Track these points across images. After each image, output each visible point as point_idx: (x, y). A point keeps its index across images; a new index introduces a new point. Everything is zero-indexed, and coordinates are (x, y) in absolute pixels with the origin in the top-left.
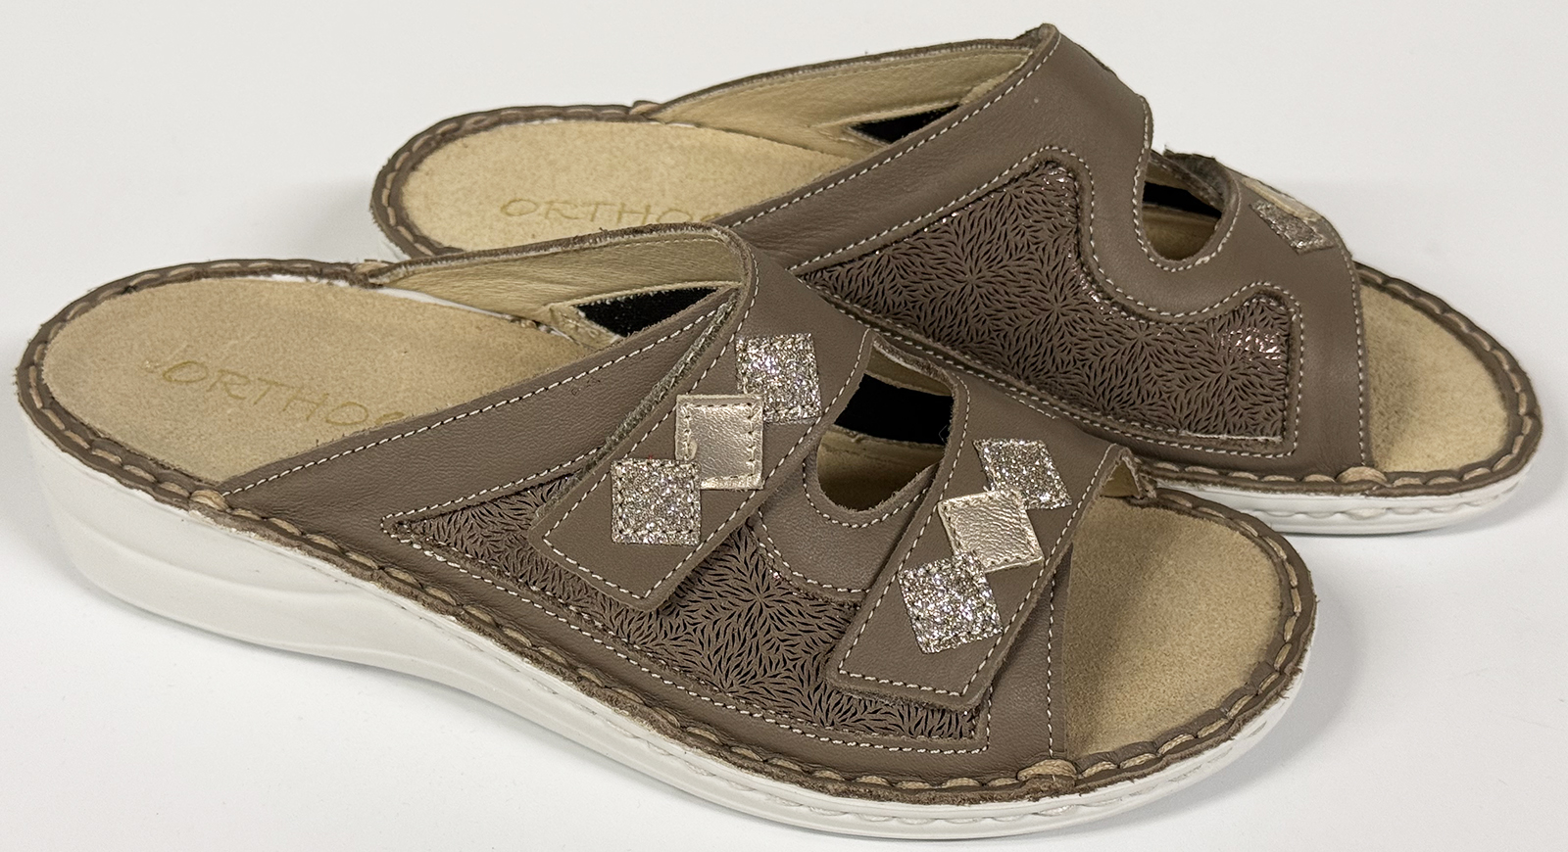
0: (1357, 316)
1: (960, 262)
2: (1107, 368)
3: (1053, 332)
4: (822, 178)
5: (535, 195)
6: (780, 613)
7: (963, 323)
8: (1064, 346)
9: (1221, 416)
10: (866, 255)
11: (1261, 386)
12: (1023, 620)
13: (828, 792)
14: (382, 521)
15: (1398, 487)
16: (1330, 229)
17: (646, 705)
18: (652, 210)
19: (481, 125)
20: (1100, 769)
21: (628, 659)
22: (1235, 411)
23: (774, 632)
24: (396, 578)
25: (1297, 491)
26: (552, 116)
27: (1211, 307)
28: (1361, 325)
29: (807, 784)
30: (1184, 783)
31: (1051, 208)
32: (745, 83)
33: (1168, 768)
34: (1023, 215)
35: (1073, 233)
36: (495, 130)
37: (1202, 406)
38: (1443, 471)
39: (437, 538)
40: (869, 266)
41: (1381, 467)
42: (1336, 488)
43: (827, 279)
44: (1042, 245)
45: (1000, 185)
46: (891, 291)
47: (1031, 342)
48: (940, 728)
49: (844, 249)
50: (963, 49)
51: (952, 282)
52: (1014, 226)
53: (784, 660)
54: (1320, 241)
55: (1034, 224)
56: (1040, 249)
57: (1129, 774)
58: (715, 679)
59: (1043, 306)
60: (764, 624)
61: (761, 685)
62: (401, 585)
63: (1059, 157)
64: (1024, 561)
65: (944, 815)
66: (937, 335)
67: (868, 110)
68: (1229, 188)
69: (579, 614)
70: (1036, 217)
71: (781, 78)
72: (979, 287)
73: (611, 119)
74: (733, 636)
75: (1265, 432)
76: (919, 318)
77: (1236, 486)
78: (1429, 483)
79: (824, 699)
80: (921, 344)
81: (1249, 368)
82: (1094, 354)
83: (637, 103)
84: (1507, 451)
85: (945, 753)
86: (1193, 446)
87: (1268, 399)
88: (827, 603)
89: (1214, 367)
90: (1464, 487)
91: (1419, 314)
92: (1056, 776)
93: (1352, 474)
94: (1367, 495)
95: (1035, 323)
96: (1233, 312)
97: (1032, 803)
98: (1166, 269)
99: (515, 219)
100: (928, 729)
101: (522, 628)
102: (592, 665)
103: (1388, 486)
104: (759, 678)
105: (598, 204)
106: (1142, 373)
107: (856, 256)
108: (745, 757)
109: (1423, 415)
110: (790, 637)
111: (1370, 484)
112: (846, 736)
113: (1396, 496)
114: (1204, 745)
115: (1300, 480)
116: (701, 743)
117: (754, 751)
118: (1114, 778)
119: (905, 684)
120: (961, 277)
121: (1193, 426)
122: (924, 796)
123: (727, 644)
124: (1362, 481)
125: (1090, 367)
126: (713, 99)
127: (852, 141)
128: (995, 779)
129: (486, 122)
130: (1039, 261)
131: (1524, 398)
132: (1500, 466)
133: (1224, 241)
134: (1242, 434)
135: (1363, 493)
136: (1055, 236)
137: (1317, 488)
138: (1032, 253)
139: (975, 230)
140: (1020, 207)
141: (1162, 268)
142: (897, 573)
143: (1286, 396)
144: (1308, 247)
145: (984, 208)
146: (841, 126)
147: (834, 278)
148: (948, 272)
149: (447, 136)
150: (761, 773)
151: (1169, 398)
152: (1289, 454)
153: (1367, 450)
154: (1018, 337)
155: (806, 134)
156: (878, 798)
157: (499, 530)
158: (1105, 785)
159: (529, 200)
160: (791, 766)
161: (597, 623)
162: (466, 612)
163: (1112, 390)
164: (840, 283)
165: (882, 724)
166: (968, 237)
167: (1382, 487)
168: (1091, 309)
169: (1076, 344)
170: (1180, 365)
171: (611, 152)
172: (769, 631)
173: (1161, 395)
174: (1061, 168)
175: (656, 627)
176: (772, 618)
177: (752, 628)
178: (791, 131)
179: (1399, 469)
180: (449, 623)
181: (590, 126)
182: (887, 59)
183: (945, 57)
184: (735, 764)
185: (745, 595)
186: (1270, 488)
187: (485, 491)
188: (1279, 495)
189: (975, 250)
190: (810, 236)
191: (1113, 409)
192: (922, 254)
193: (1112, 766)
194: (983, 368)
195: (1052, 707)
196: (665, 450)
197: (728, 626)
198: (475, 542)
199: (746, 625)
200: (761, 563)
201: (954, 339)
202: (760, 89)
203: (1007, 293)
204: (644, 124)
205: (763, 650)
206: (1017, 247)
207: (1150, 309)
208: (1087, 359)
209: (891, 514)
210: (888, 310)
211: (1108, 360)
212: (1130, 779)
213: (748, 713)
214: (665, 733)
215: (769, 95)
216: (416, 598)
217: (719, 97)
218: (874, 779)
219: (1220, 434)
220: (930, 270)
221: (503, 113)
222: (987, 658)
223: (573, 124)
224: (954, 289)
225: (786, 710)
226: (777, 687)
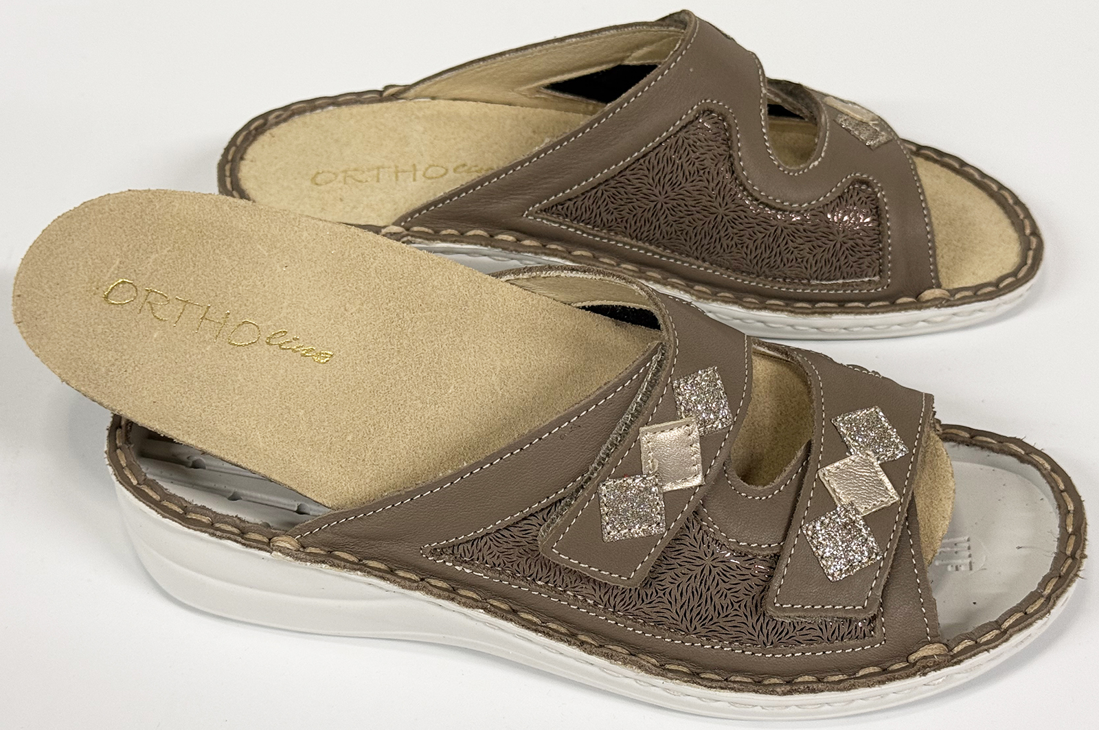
0: (918, 187)
1: (652, 188)
2: (759, 247)
3: (720, 227)
4: (552, 143)
5: (332, 167)
6: (724, 570)
7: (657, 228)
8: (728, 236)
9: (838, 268)
10: (587, 192)
11: (864, 245)
12: (895, 546)
13: (778, 694)
14: (421, 549)
15: (959, 299)
16: (886, 126)
17: (631, 654)
18: (418, 167)
19: (280, 119)
20: (964, 646)
21: (616, 623)
22: (847, 265)
23: (722, 585)
24: (435, 586)
25: (893, 311)
26: (329, 105)
27: (825, 196)
28: (923, 193)
29: (760, 691)
30: (1021, 647)
31: (711, 143)
32: (467, 67)
33: (1011, 639)
34: (692, 150)
35: (727, 158)
36: (290, 122)
37: (825, 264)
38: (986, 283)
39: (463, 555)
40: (589, 199)
41: (944, 285)
42: (919, 305)
43: (561, 210)
44: (707, 170)
45: (675, 132)
46: (605, 213)
47: (705, 235)
48: (849, 633)
49: (571, 189)
50: (626, 30)
51: (647, 202)
52: (687, 159)
53: (732, 603)
54: (883, 137)
55: (700, 156)
56: (706, 173)
57: (986, 647)
58: (683, 627)
59: (711, 211)
60: (713, 580)
61: (717, 624)
62: (441, 592)
63: (712, 107)
64: (886, 503)
65: (861, 695)
66: (639, 238)
67: (556, 74)
68: (818, 109)
69: (575, 596)
70: (702, 151)
71: (493, 61)
72: (666, 203)
73: (372, 101)
74: (693, 592)
75: (869, 274)
76: (626, 228)
77: (851, 313)
78: (978, 293)
79: (764, 626)
80: (628, 244)
81: (854, 234)
82: (749, 239)
83: (387, 88)
84: (1024, 263)
85: (856, 650)
86: (820, 290)
87: (869, 253)
88: (755, 557)
89: (831, 237)
90: (1001, 293)
91: (945, 170)
92: (936, 655)
93: (928, 294)
94: (939, 308)
95: (707, 223)
96: (839, 197)
97: (923, 678)
98: (791, 174)
99: (322, 188)
100: (841, 635)
101: (533, 611)
102: (588, 631)
103: (951, 300)
104: (715, 620)
105: (378, 168)
106: (783, 247)
107: (579, 193)
108: (712, 680)
109: (963, 244)
110: (734, 586)
111: (941, 300)
112: (784, 650)
113: (958, 305)
114: (1033, 618)
115: (893, 303)
116: (678, 675)
117: (716, 674)
118: (976, 651)
119: (823, 607)
120: (654, 198)
121: (819, 278)
122: (846, 684)
123: (689, 599)
124: (935, 299)
125: (747, 247)
126: (444, 80)
127: (543, 96)
128: (892, 665)
129: (284, 116)
130: (706, 181)
131: (1027, 222)
132: (1021, 275)
133: (825, 148)
134: (852, 278)
135: (937, 306)
136: (715, 163)
137: (905, 307)
138: (701, 176)
139: (661, 166)
140: (690, 146)
141: (789, 173)
142: (801, 527)
143: (880, 249)
144: (877, 144)
145: (665, 149)
146: (536, 87)
147: (565, 208)
148: (644, 196)
149: (259, 130)
150: (726, 689)
151: (802, 261)
152: (885, 288)
153: (937, 278)
154: (696, 233)
155: (511, 96)
156: (813, 691)
157: (511, 547)
158: (970, 657)
159: (329, 172)
160: (745, 680)
161: (589, 601)
162: (491, 605)
163: (763, 260)
164: (569, 212)
165: (808, 637)
166: (656, 171)
167: (948, 300)
168: (745, 209)
169: (736, 234)
170: (809, 239)
171: (377, 127)
172: (718, 585)
173: (797, 260)
174: (713, 114)
175: (635, 598)
176: (719, 574)
177: (705, 584)
178: (499, 96)
179: (956, 286)
180: (480, 614)
181: (356, 109)
182: (570, 40)
183: (613, 36)
184: (705, 686)
185: (698, 562)
186: (874, 311)
187: (500, 521)
188: (881, 316)
189: (662, 179)
190: (547, 183)
191: (764, 272)
192: (625, 186)
193: (972, 643)
194: (672, 255)
195: (925, 605)
196: (634, 469)
197: (688, 586)
198: (494, 556)
199: (701, 583)
200: (705, 536)
201: (651, 239)
202: (478, 70)
203: (686, 205)
204: (395, 102)
205: (716, 599)
206: (690, 173)
207: (785, 204)
208: (744, 243)
209: (786, 485)
210: (604, 225)
211: (759, 242)
212: (987, 650)
213: (710, 646)
214: (651, 673)
215: (484, 73)
216: (453, 600)
217: (449, 78)
218: (807, 678)
219: (837, 280)
220: (632, 196)
221: (294, 107)
222: (876, 578)
223: (345, 109)
224: (648, 207)
225: (737, 639)
226: (730, 624)
